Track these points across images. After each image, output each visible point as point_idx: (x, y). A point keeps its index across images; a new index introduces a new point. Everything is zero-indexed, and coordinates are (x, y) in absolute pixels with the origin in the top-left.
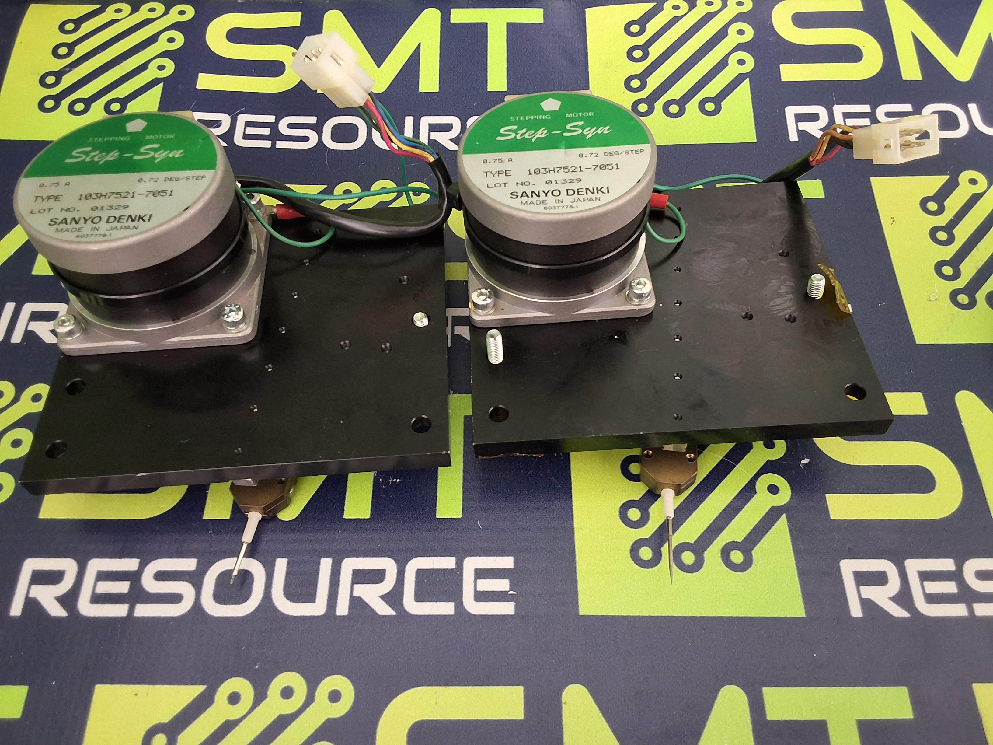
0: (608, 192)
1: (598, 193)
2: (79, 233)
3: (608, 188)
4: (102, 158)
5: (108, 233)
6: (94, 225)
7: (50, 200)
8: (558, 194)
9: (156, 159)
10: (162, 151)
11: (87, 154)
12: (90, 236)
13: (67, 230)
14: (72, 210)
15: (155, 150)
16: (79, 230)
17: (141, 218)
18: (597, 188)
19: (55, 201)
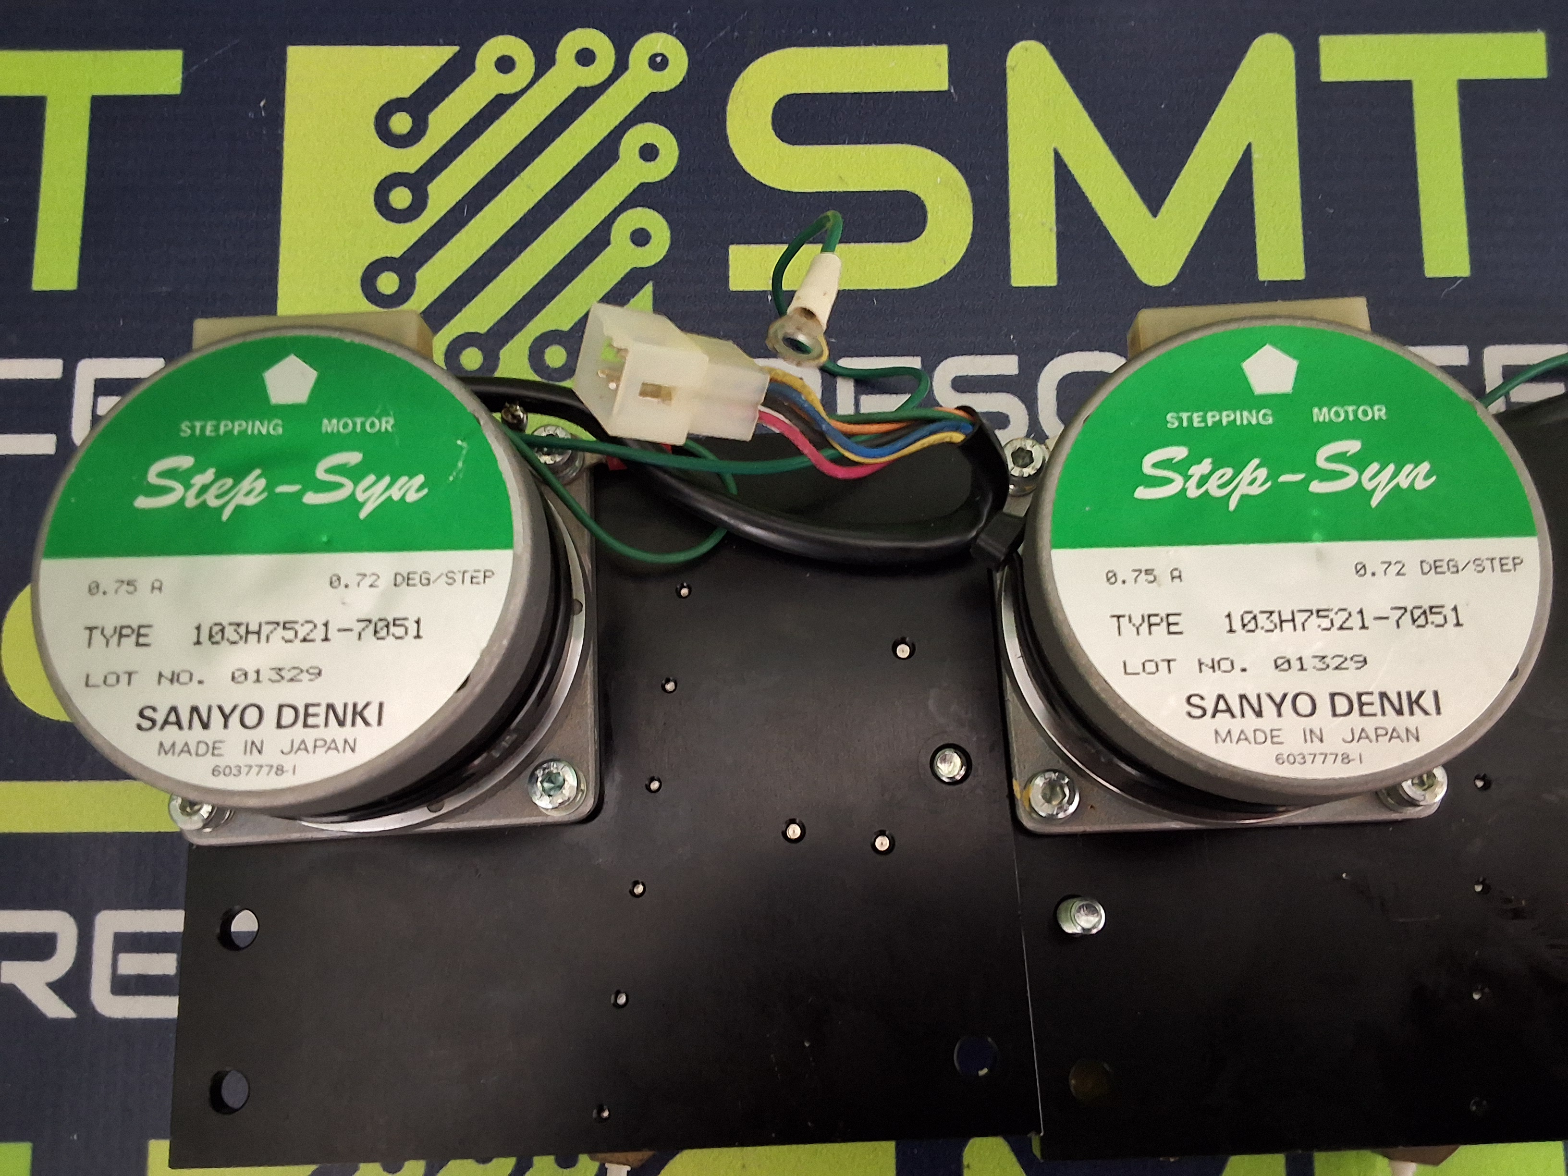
0: (1438, 712)
1: (1412, 713)
2: (217, 761)
3: (1436, 694)
4: (227, 498)
5: (288, 762)
6: (250, 735)
7: (123, 640)
8: (1308, 710)
9: (361, 505)
10: (372, 478)
11: (184, 477)
12: (244, 770)
13: (186, 749)
14: (184, 678)
15: (355, 474)
16: (213, 749)
17: (358, 713)
18: (1409, 695)
19: (138, 644)
